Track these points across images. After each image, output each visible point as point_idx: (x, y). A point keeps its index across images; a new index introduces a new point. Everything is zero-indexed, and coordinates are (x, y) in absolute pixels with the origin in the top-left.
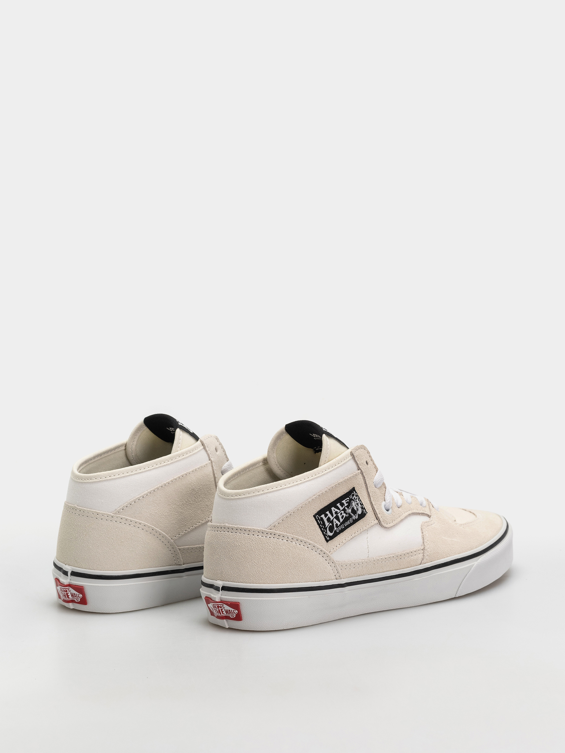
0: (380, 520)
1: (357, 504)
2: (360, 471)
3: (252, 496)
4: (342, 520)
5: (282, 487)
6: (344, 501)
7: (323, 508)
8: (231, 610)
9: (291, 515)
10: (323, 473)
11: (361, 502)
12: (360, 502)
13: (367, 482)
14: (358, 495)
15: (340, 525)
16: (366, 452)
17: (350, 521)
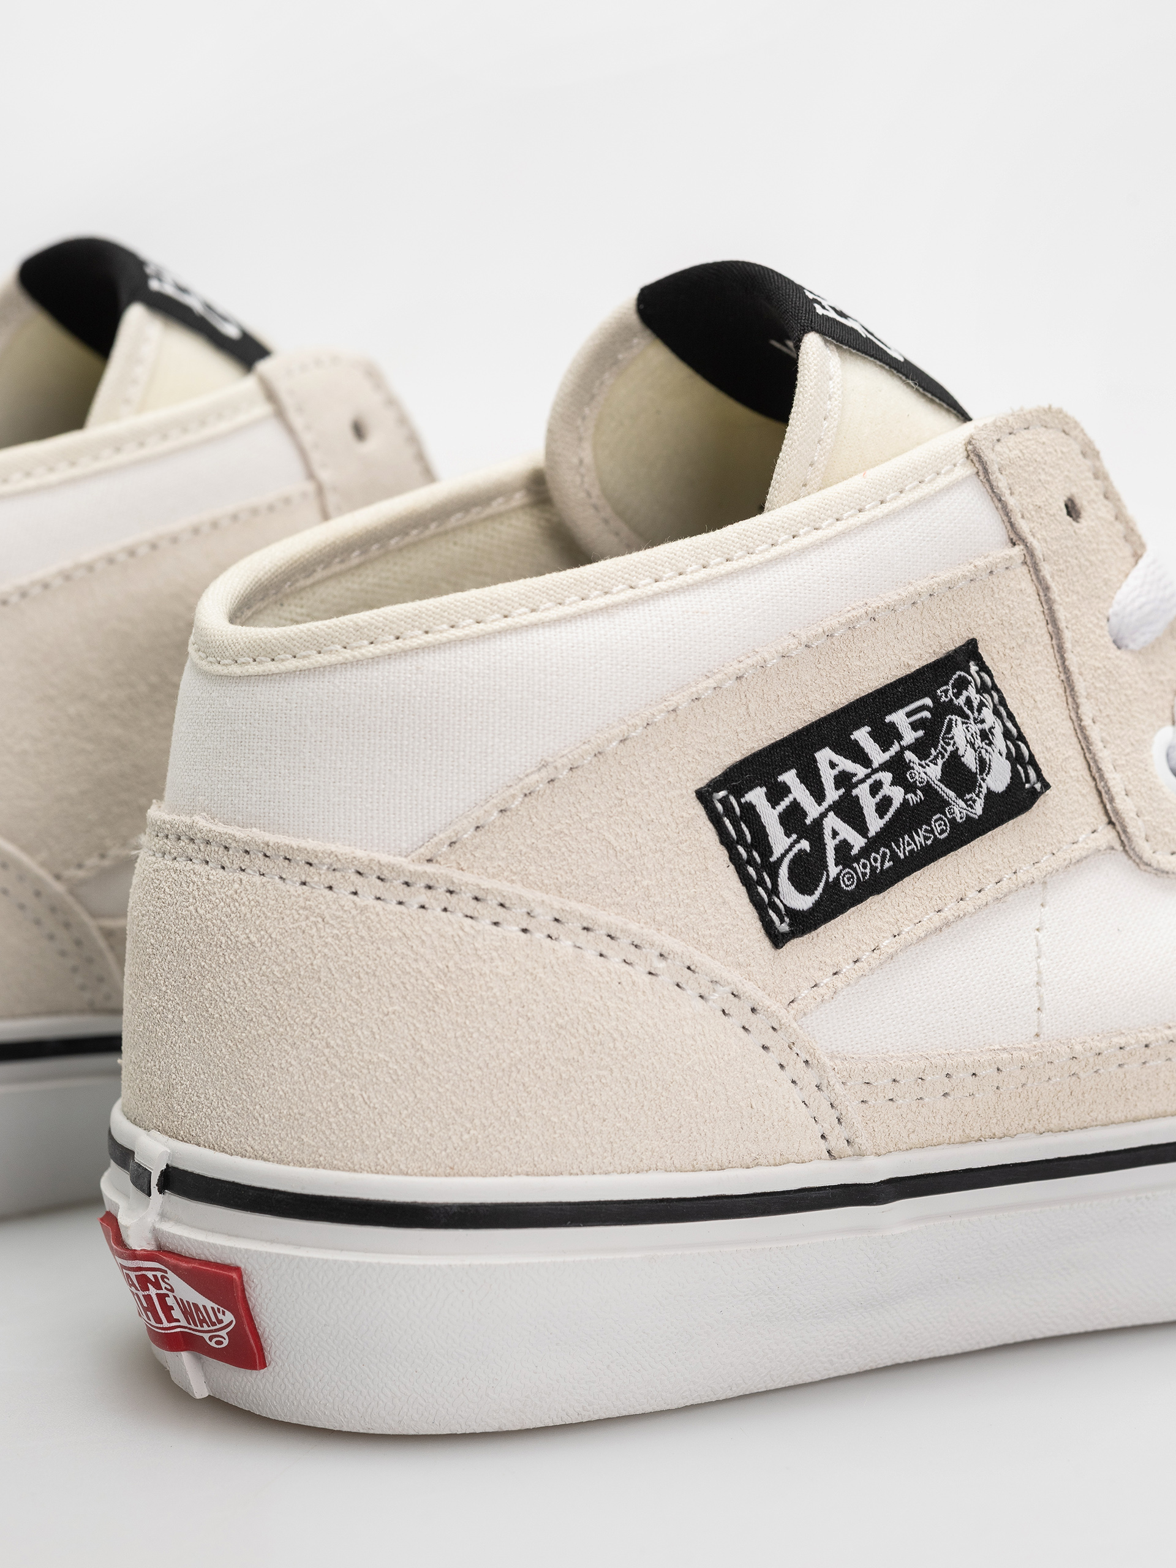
0: (1125, 832)
1: (985, 735)
2: (1018, 550)
3: (333, 667)
4: (881, 823)
5: (509, 620)
6: (899, 718)
7: (764, 750)
8: (204, 1307)
9: (556, 784)
10: (774, 552)
11: (1015, 725)
12: (1009, 725)
13: (1062, 614)
14: (995, 687)
15: (865, 852)
16: (1076, 448)
17: (932, 831)
